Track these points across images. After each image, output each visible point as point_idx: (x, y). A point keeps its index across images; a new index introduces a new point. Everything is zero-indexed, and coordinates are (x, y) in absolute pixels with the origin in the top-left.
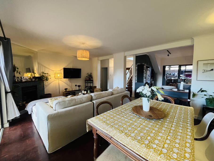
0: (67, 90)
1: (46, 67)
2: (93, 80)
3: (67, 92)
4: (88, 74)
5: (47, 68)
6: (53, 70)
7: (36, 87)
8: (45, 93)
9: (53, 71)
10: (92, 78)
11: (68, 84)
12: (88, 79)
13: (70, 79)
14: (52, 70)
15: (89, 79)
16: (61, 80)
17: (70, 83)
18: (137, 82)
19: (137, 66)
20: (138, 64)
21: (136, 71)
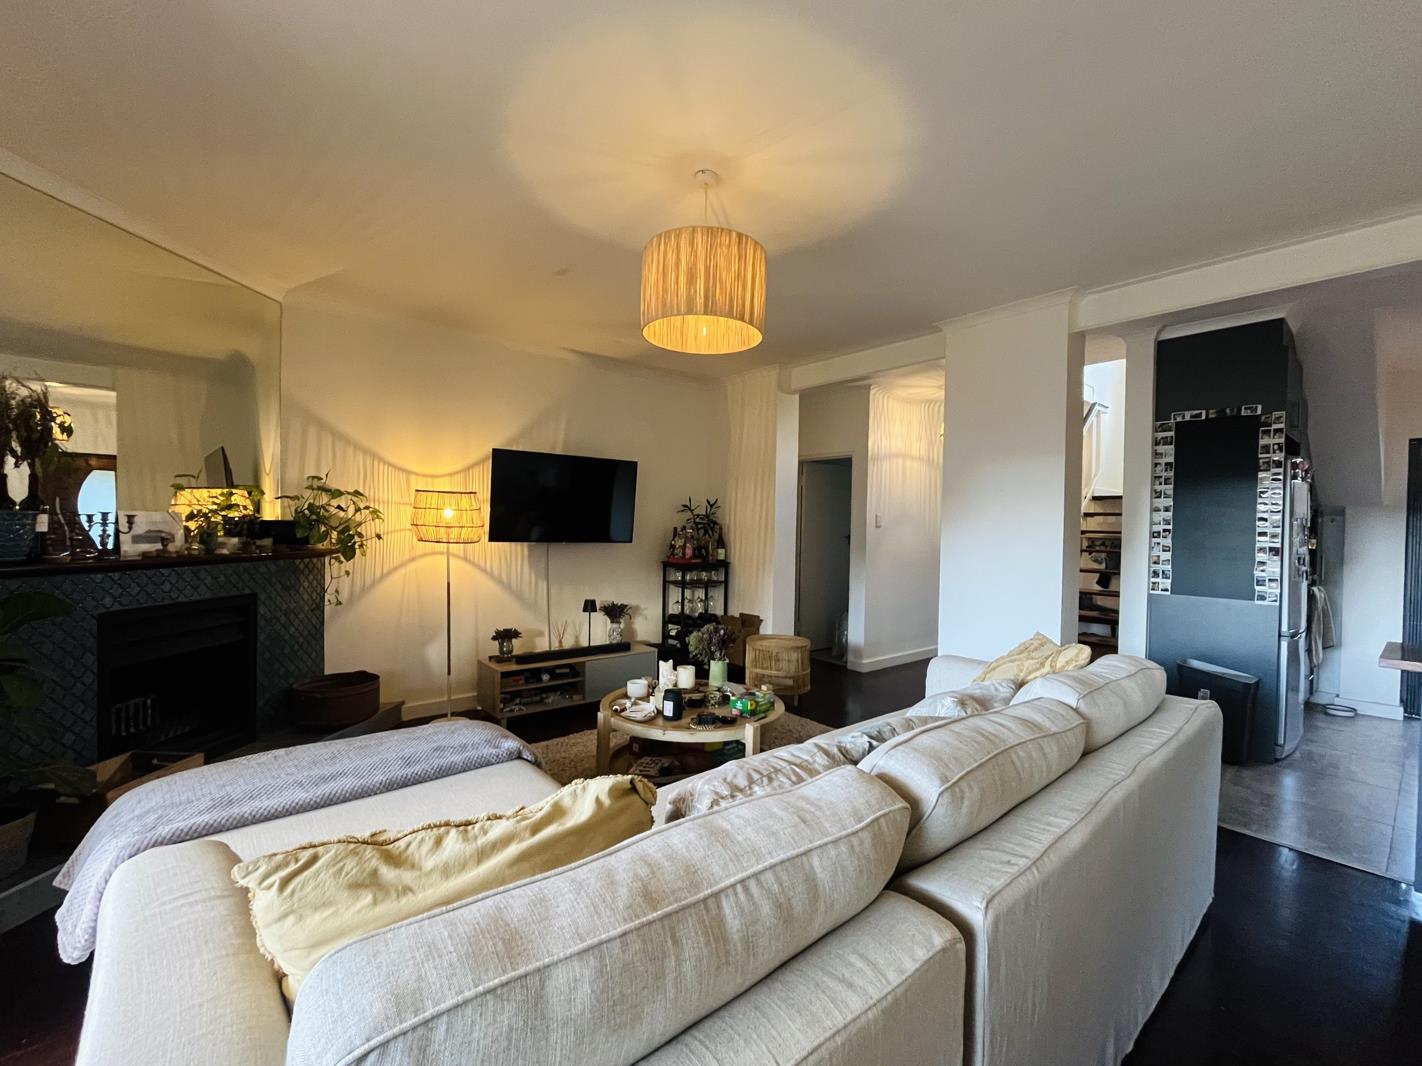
0: (518, 647)
1: (346, 440)
4: (688, 508)
6: (408, 467)
7: (243, 609)
8: (328, 671)
9: (408, 472)
11: (526, 591)
12: (689, 552)
13: (543, 546)
14: (400, 463)
15: (697, 550)
16: (465, 559)
17: (543, 585)
18: (1169, 593)
19: (1172, 434)
20: (1184, 417)
21: (1162, 480)
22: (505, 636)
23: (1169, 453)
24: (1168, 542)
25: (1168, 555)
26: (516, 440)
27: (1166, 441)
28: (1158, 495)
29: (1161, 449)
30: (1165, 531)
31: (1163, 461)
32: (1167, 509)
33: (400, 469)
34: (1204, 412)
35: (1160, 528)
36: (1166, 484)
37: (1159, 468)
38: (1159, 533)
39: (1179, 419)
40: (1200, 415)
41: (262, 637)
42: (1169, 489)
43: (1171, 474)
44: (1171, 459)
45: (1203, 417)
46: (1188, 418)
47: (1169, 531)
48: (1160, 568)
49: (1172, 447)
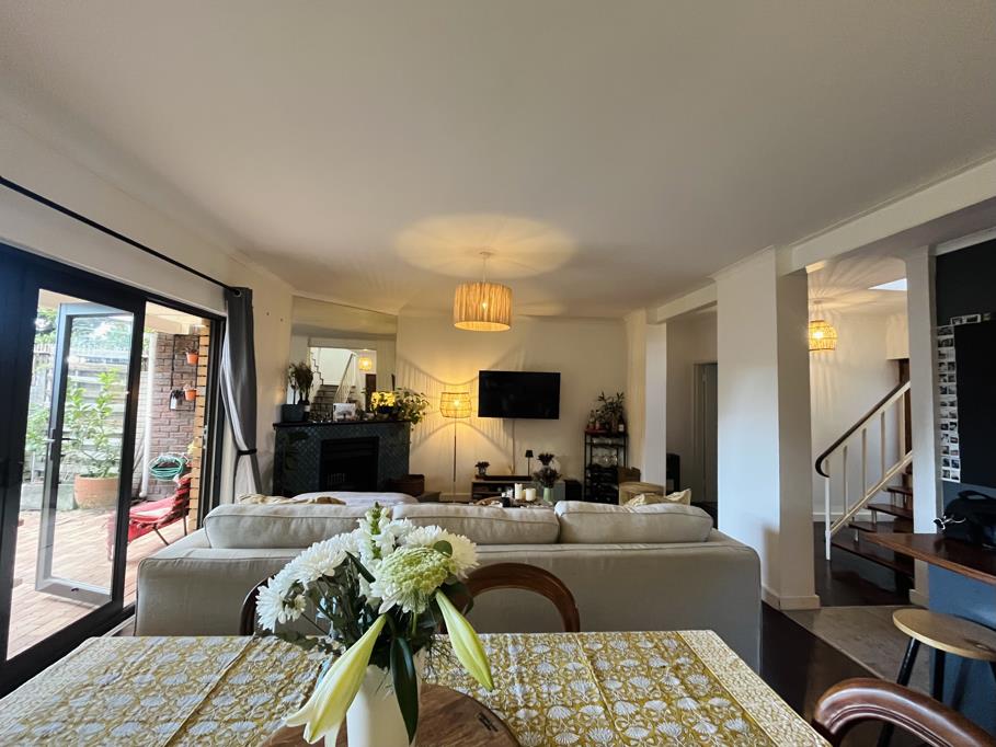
0: (489, 472)
1: (420, 371)
2: (625, 435)
3: (482, 481)
4: (602, 398)
5: (424, 373)
6: (446, 381)
7: (373, 443)
8: (411, 472)
9: (445, 384)
10: (623, 420)
11: (502, 443)
12: (598, 425)
13: (510, 420)
14: (442, 379)
15: (603, 425)
17: (511, 441)
18: (958, 481)
19: (952, 336)
20: (961, 321)
21: (947, 378)
22: (483, 465)
23: (950, 354)
24: (955, 434)
25: (956, 447)
26: (496, 365)
27: (947, 343)
28: (944, 391)
29: (944, 350)
30: (952, 423)
31: (946, 361)
32: (952, 404)
33: (440, 382)
34: (979, 316)
35: (948, 421)
36: (950, 381)
37: (943, 367)
38: (946, 425)
39: (958, 323)
40: (976, 319)
41: (380, 455)
42: (953, 386)
43: (954, 372)
44: (953, 359)
45: (979, 320)
46: (965, 322)
47: (955, 424)
48: (951, 457)
49: (953, 348)
